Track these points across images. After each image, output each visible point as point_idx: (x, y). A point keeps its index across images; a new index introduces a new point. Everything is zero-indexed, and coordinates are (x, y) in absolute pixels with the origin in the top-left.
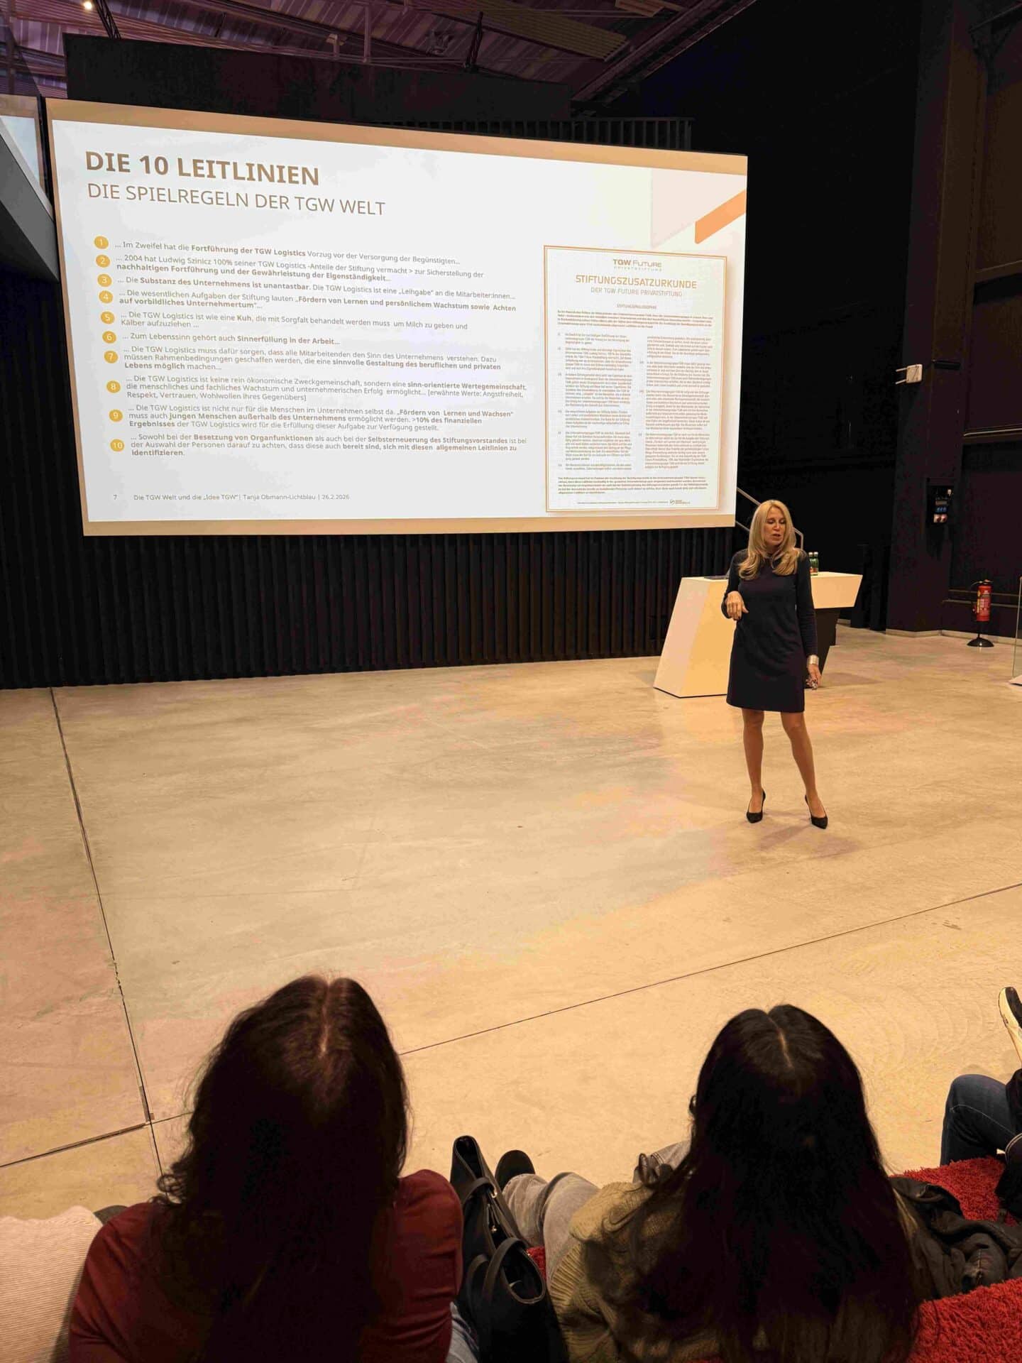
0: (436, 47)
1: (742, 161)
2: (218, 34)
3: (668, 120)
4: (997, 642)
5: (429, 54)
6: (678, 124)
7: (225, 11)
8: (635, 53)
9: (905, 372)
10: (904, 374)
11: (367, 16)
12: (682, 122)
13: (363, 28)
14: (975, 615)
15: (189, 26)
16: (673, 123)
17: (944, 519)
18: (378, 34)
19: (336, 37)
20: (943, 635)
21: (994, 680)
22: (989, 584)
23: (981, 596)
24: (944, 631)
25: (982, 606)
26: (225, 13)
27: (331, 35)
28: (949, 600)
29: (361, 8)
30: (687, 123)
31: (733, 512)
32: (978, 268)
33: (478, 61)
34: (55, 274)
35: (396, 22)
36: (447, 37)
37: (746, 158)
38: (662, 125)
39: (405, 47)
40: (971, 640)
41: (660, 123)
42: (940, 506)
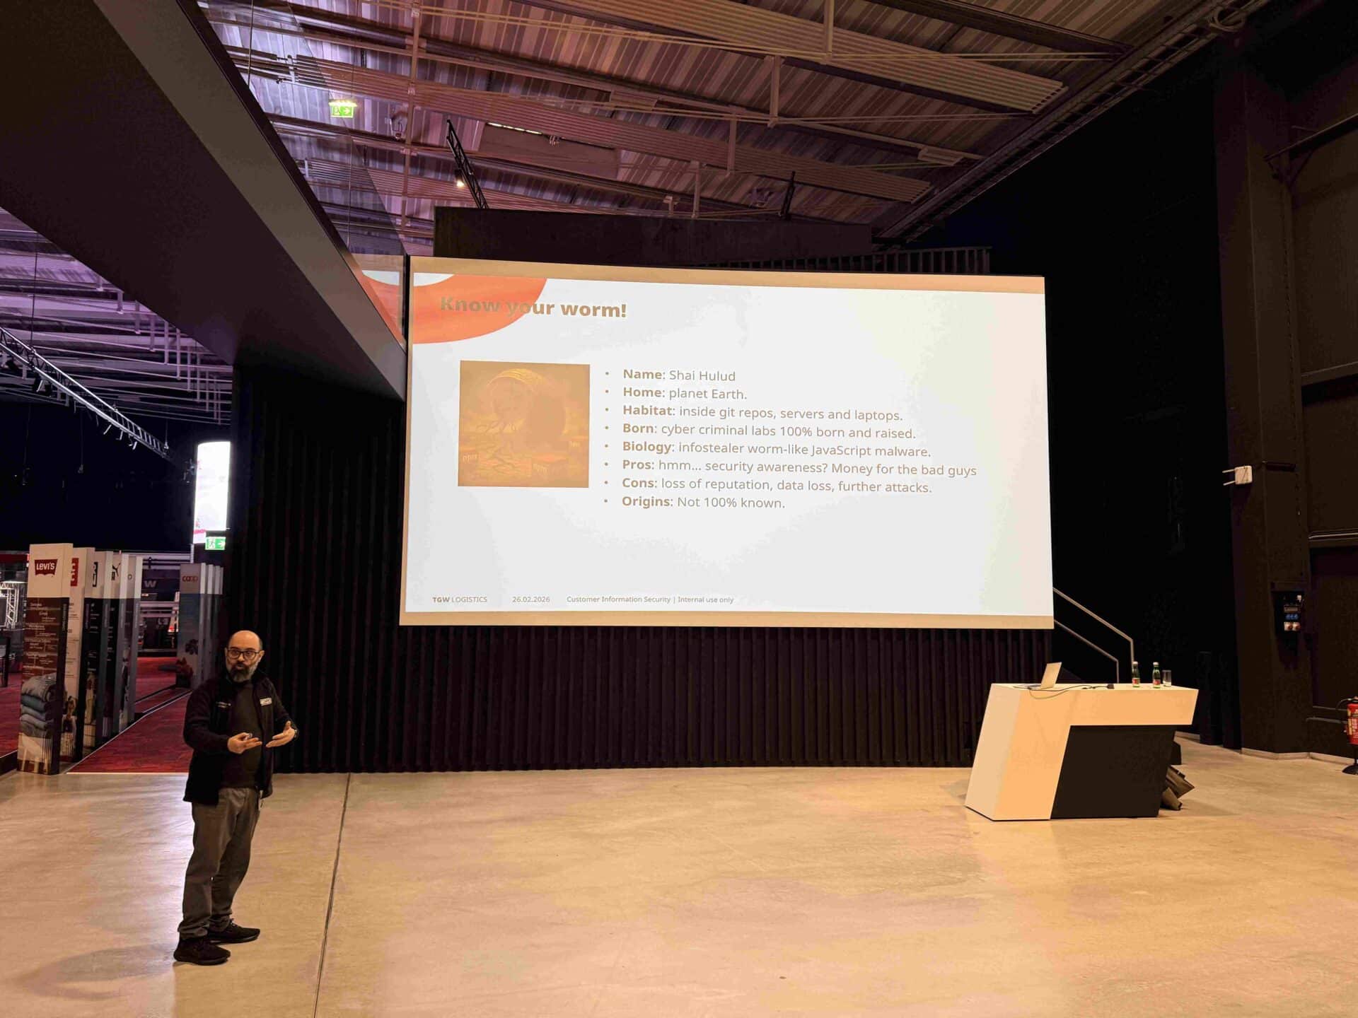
0: (758, 201)
1: (1040, 281)
2: (572, 201)
3: (967, 249)
5: (752, 207)
6: (976, 252)
7: (578, 183)
8: (939, 195)
9: (1234, 473)
10: (1232, 476)
11: (697, 183)
12: (980, 252)
13: (693, 191)
14: (1349, 738)
15: (549, 196)
16: (971, 253)
17: (1297, 628)
18: (707, 194)
19: (671, 198)
20: (1312, 758)
23: (1352, 714)
24: (1311, 753)
25: (1355, 727)
26: (578, 185)
27: (667, 197)
28: (1314, 718)
29: (693, 175)
30: (984, 252)
31: (1051, 613)
32: (1303, 371)
33: (790, 210)
34: (402, 396)
35: (722, 184)
36: (767, 193)
37: (1043, 278)
38: (961, 254)
39: (731, 203)
40: (1346, 766)
41: (958, 252)
42: (1290, 613)
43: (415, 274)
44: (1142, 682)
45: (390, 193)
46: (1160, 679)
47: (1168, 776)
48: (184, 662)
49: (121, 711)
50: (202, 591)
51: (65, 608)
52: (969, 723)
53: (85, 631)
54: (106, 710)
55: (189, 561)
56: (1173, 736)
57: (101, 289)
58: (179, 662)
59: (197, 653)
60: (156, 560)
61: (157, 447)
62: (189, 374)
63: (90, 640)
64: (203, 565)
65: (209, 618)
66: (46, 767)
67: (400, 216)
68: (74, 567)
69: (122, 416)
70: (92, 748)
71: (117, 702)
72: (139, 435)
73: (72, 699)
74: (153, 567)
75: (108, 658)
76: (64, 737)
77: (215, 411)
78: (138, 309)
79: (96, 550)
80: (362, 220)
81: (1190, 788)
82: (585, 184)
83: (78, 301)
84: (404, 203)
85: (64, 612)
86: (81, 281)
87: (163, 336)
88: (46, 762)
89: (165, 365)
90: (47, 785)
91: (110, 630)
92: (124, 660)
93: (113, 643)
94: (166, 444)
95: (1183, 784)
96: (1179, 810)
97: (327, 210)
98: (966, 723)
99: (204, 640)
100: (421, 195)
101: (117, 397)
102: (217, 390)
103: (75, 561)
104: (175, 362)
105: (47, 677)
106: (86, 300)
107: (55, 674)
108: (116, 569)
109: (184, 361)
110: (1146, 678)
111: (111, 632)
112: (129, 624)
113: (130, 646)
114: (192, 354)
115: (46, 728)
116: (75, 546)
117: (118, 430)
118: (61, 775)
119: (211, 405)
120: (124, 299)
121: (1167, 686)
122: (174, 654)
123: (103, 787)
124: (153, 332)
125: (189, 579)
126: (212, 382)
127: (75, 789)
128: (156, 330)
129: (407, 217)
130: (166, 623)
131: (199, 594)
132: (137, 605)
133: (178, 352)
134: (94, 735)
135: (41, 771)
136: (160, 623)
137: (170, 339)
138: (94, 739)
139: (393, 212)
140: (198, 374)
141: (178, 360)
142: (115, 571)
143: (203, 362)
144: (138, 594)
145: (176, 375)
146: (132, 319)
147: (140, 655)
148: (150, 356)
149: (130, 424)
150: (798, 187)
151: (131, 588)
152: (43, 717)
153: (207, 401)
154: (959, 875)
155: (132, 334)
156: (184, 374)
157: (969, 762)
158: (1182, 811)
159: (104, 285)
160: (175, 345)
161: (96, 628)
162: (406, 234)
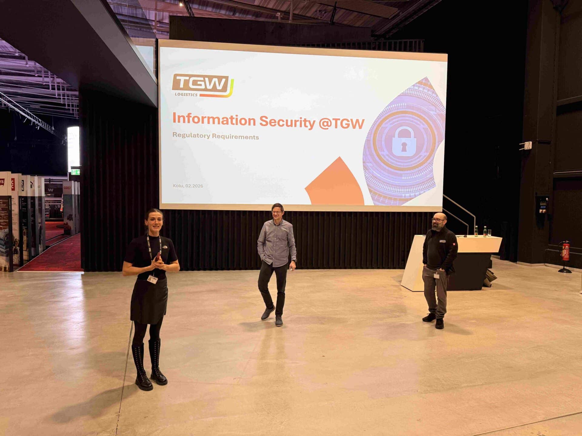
0: (319, 16)
1: (445, 56)
2: (234, 14)
3: (413, 41)
4: (574, 271)
5: (317, 19)
6: (418, 42)
7: (237, 6)
8: (402, 15)
9: (524, 145)
10: (523, 146)
11: (291, 6)
13: (290, 10)
14: (562, 257)
15: (223, 12)
16: (415, 42)
17: (545, 212)
18: (296, 12)
19: (279, 14)
20: (546, 266)
21: (572, 291)
22: (568, 243)
23: (564, 248)
24: (546, 264)
25: (565, 253)
26: (237, 7)
27: (278, 13)
28: (548, 249)
29: (290, 2)
30: (421, 41)
31: (441, 205)
32: (558, 99)
33: (334, 21)
34: (156, 105)
35: (304, 7)
36: (324, 12)
37: (447, 55)
38: (411, 43)
39: (307, 17)
40: (560, 269)
41: (410, 42)
42: (542, 206)
43: (161, 48)
44: (478, 235)
45: (149, 9)
46: (487, 233)
47: (487, 274)
48: (67, 224)
49: (39, 245)
50: (73, 193)
51: (10, 201)
52: (404, 251)
53: (20, 211)
54: (33, 244)
55: (67, 180)
56: (490, 256)
57: (17, 55)
58: (64, 224)
59: (72, 220)
60: (52, 179)
61: (49, 129)
62: (61, 96)
63: (23, 214)
64: (73, 182)
65: (77, 205)
66: (7, 269)
67: (154, 21)
68: (13, 182)
69: (32, 114)
70: (28, 261)
71: (37, 242)
72: (40, 123)
73: (17, 240)
74: (51, 183)
75: (32, 222)
76: (14, 256)
77: (75, 113)
78: (35, 64)
79: (22, 175)
80: (137, 23)
81: (495, 278)
82: (240, 6)
83: (8, 60)
84: (156, 14)
85: (10, 202)
86: (8, 51)
87: (48, 77)
88: (7, 267)
89: (50, 91)
90: (9, 276)
91: (32, 210)
92: (39, 223)
93: (34, 215)
94: (53, 127)
95: (493, 277)
96: (490, 287)
97: (119, 17)
98: (403, 251)
99: (75, 215)
100: (163, 10)
101: (29, 106)
102: (75, 103)
103: (13, 179)
104: (55, 90)
105: (5, 230)
106: (12, 60)
107: (8, 229)
108: (33, 183)
109: (59, 89)
110: (481, 233)
111: (32, 211)
112: (40, 207)
113: (41, 217)
114: (62, 86)
115: (6, 252)
116: (12, 173)
117: (30, 121)
118: (14, 272)
119: (73, 110)
120: (29, 59)
121: (489, 236)
122: (63, 221)
123: (33, 277)
124: (43, 76)
125: (67, 188)
126: (73, 99)
127: (21, 278)
128: (45, 74)
129: (157, 21)
130: (59, 207)
131: (72, 195)
132: (43, 199)
133: (56, 85)
134: (28, 255)
135: (5, 270)
136: (56, 207)
137: (52, 79)
138: (28, 257)
139: (151, 19)
140: (66, 96)
141: (56, 89)
142: (32, 184)
143: (68, 90)
144: (43, 194)
145: (56, 96)
146: (33, 69)
147: (46, 221)
148: (42, 86)
149: (36, 118)
150: (338, 10)
151: (40, 191)
152: (4, 247)
153: (71, 108)
154: (398, 314)
155: (34, 76)
156: (59, 95)
157: (403, 267)
158: (491, 287)
159: (18, 52)
160: (54, 81)
161: (25, 209)
162: (158, 30)
